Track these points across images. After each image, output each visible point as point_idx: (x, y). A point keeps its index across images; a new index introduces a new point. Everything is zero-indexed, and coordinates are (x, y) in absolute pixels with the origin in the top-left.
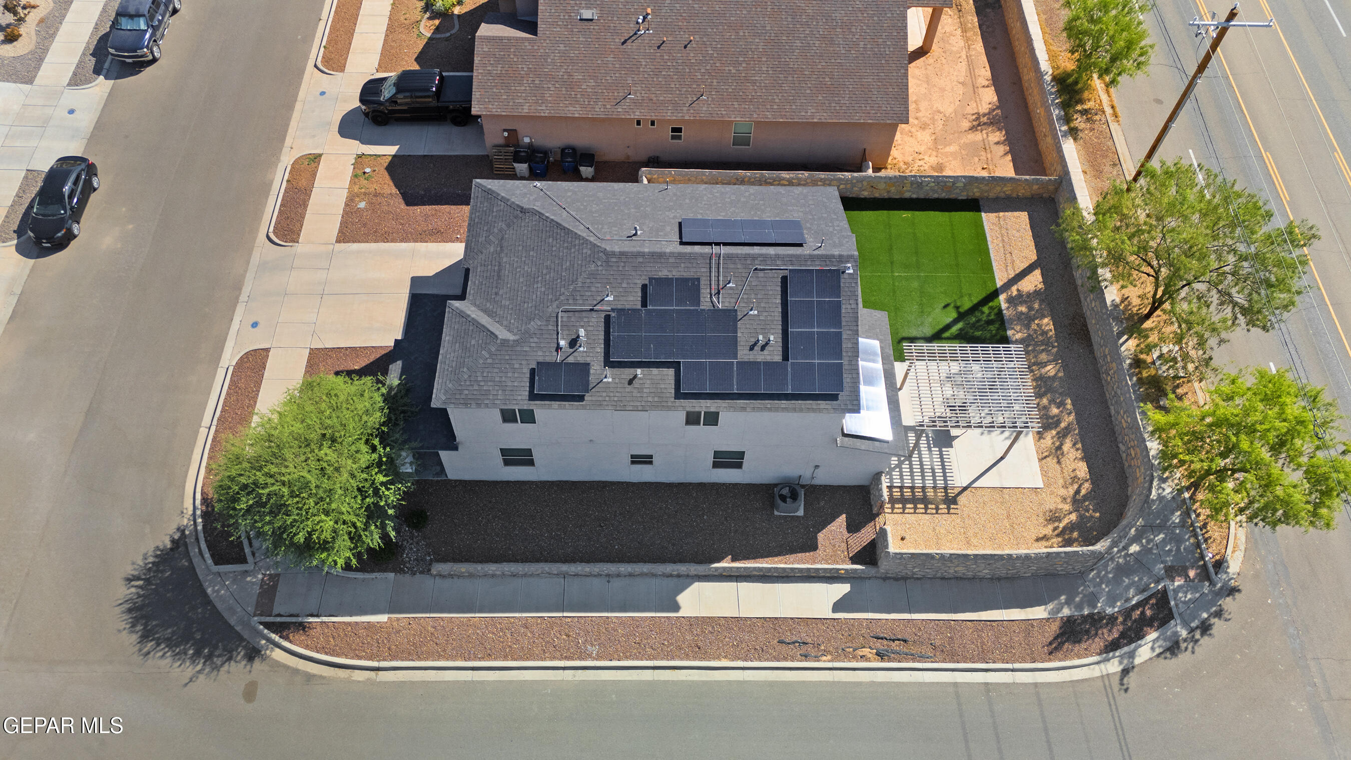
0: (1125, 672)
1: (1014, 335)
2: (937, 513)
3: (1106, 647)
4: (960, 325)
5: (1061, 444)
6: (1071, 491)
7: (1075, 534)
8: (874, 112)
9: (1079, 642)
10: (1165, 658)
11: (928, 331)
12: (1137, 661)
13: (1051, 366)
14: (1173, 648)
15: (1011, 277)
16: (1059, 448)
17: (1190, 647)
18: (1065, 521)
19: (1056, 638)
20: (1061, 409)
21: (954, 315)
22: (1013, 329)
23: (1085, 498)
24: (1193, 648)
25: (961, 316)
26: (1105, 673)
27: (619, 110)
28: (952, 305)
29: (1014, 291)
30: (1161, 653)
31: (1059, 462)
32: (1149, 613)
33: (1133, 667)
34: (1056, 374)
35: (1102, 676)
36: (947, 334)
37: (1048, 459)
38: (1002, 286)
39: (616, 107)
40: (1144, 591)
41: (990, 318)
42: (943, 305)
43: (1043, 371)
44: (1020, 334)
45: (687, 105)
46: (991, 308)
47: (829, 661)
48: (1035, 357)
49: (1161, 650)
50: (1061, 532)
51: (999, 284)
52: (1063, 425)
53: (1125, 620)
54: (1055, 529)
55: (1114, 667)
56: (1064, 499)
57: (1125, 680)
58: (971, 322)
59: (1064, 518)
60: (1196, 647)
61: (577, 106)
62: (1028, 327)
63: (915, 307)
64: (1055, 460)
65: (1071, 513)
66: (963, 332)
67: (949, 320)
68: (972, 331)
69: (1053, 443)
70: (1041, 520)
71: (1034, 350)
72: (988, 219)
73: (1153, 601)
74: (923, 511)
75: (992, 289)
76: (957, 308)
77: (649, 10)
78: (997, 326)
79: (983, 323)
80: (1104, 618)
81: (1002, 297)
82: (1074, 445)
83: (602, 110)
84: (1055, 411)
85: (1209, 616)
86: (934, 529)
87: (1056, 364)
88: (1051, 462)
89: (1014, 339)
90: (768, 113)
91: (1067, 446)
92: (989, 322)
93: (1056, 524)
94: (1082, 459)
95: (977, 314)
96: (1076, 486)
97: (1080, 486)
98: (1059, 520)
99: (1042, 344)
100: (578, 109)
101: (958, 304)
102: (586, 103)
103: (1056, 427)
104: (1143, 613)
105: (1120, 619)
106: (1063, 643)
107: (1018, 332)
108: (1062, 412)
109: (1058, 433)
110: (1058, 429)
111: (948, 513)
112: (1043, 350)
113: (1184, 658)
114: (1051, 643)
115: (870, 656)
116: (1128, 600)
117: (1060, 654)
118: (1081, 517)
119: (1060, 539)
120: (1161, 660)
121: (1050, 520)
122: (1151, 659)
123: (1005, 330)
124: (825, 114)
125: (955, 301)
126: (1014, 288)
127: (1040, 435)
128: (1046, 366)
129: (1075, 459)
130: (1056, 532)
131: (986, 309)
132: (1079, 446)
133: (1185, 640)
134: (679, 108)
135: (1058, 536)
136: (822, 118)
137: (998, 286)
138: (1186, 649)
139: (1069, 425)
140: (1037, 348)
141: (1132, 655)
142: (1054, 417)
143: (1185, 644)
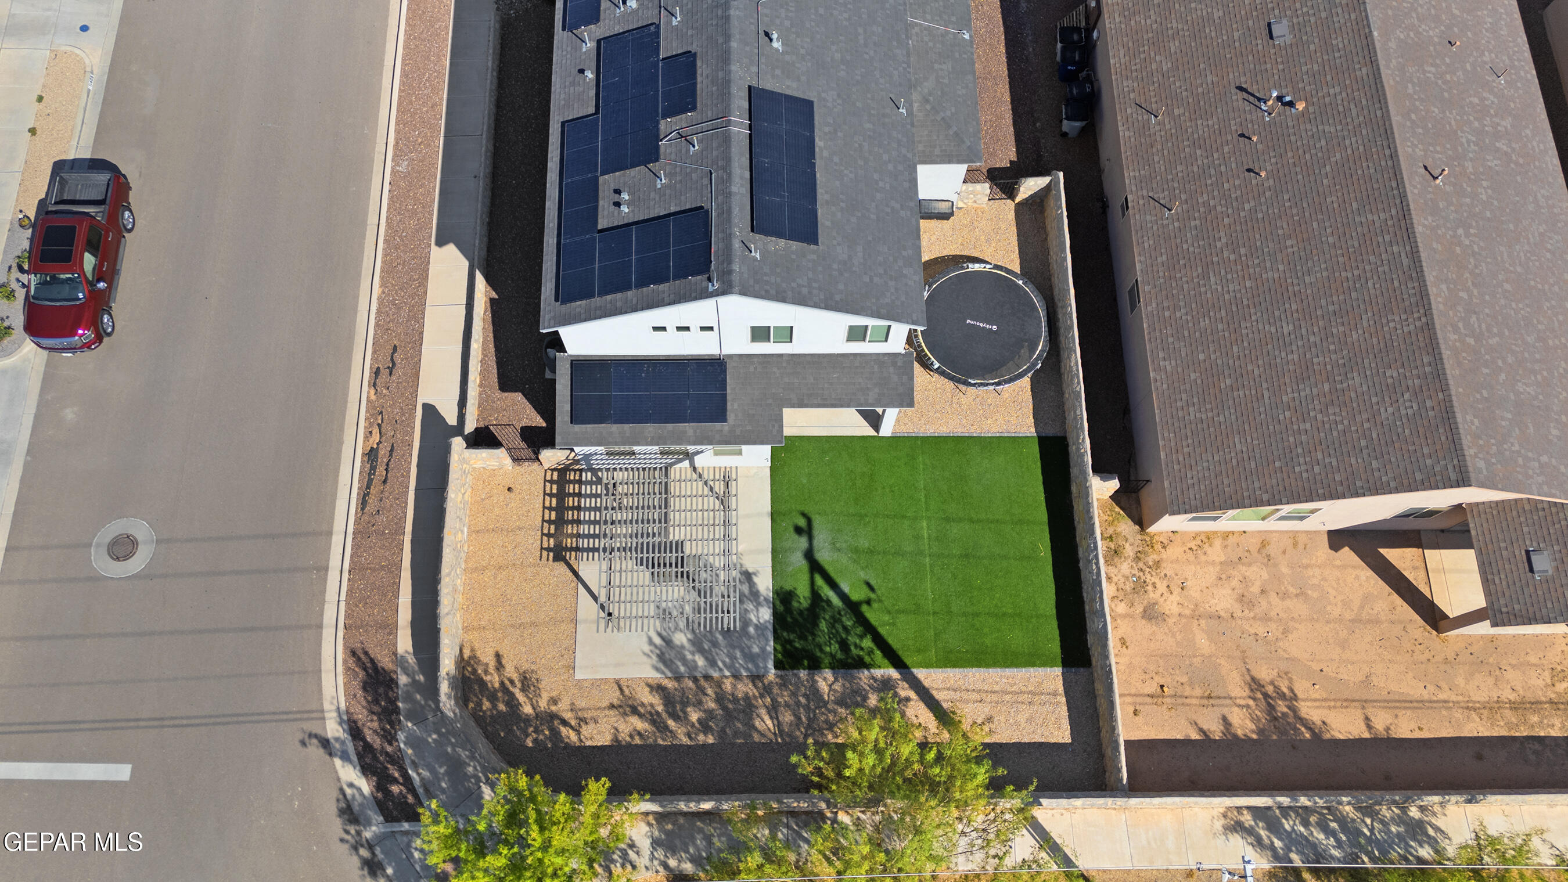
0: (325, 743)
1: (825, 679)
2: (543, 534)
3: (355, 722)
4: (836, 600)
5: (641, 716)
6: (568, 716)
7: (502, 707)
8: (1181, 459)
9: (364, 689)
10: (338, 800)
11: (823, 556)
12: (338, 762)
13: (771, 726)
14: (349, 813)
15: (934, 693)
16: (634, 711)
17: (348, 837)
18: (521, 697)
19: (372, 661)
20: (697, 725)
21: (857, 594)
22: (836, 680)
23: (555, 734)
24: (347, 842)
25: (853, 607)
26: (327, 715)
27: (1129, 111)
28: (872, 596)
29: (905, 691)
30: (344, 795)
31: (612, 706)
32: (395, 789)
33: (330, 755)
34: (756, 729)
35: (322, 711)
36: (819, 581)
37: (618, 693)
38: (915, 678)
39: (1133, 105)
40: (427, 790)
41: (852, 648)
42: (873, 582)
43: (763, 712)
44: (826, 689)
45: (1150, 194)
46: (870, 652)
47: (368, 397)
48: (787, 705)
49: (349, 797)
50: (507, 689)
51: (920, 673)
52: (671, 723)
53: (387, 754)
54: (512, 682)
55: (333, 729)
56: (554, 701)
57: (315, 741)
58: (844, 619)
59: (528, 697)
60: (346, 846)
61: (1127, 58)
62: (841, 702)
63: (864, 543)
64: (616, 702)
65: (534, 708)
66: (824, 604)
67: (846, 588)
68: (827, 617)
69: (643, 705)
70: (526, 666)
71: (798, 704)
72: (1052, 677)
73: (410, 799)
74: (547, 517)
75: (908, 661)
76: (868, 602)
77: (1301, 106)
78: (840, 655)
79: (844, 636)
80: (392, 727)
81: (894, 673)
82: (639, 734)
83: (1126, 89)
84: (694, 716)
85: (388, 876)
86: (520, 529)
87: (775, 734)
88: (614, 697)
89: (816, 678)
90: (1154, 305)
91: (640, 725)
92: (844, 645)
93: (519, 685)
94: (616, 739)
95: (859, 630)
96: (573, 723)
97: (572, 728)
98: (524, 689)
99: (809, 719)
100: (1122, 61)
101: (875, 605)
102: (1133, 68)
103: (667, 712)
104: (395, 781)
105: (389, 749)
106: (365, 669)
107: (830, 686)
108: (693, 726)
109: (657, 712)
110: (664, 715)
111: (542, 548)
112: (799, 719)
113: (336, 826)
114: (366, 653)
115: (371, 440)
116: (415, 766)
117: (351, 662)
118: (527, 720)
119: (497, 685)
120: (335, 794)
121: (525, 678)
122: (339, 780)
123: (832, 667)
124: (1165, 386)
125: (880, 601)
126: (912, 694)
127: (658, 689)
128: (771, 718)
129: (617, 729)
130: (507, 682)
131: (867, 643)
132: (637, 741)
133: (359, 833)
134: (1143, 184)
135: (502, 683)
136: (1159, 384)
137: (915, 671)
138: (347, 832)
139: (671, 732)
140: (802, 710)
141: (345, 757)
142: (685, 713)
143: (353, 832)
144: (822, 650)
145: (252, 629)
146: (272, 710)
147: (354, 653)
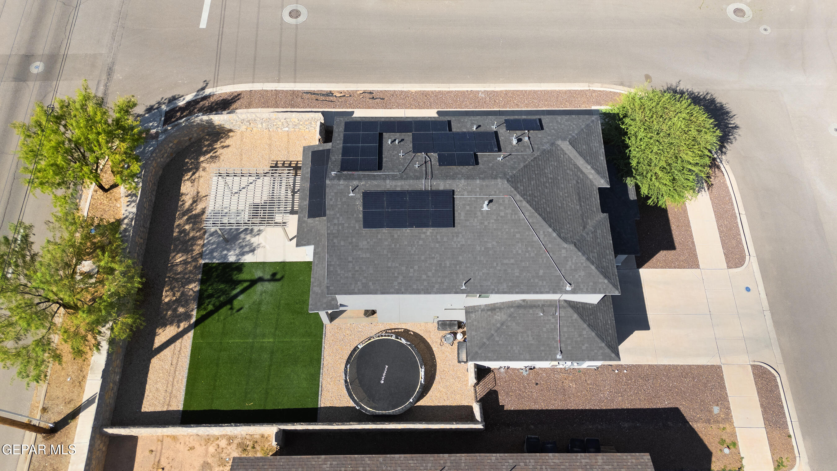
0: (203, 89)
1: (195, 287)
4: (235, 292)
5: (192, 205)
6: (197, 175)
13: (177, 261)
21: (236, 303)
25: (230, 301)
32: (179, 114)
33: (198, 91)
34: (176, 254)
35: (217, 87)
36: (246, 284)
38: (189, 331)
39: (515, 464)
40: (176, 125)
41: (209, 300)
42: (242, 311)
43: (184, 258)
44: (190, 287)
46: (205, 309)
47: (358, 91)
48: (186, 268)
51: (191, 334)
55: (207, 91)
57: (205, 85)
59: (207, 159)
63: (263, 308)
65: (202, 161)
69: (197, 205)
71: (186, 274)
73: (173, 120)
74: (292, 163)
78: (206, 294)
79: (216, 296)
80: (205, 111)
81: (193, 320)
82: (183, 204)
83: (528, 461)
84: (187, 227)
85: (145, 115)
86: (288, 153)
87: (173, 263)
88: (202, 194)
89: (197, 283)
91: (187, 205)
92: (211, 296)
93: (214, 155)
94: (182, 194)
95: (217, 304)
96: (193, 177)
98: (211, 157)
99: (178, 278)
100: (550, 461)
101: (229, 312)
102: (544, 467)
103: (191, 216)
104: (182, 113)
106: (232, 99)
107: (192, 289)
108: (183, 226)
111: (277, 161)
114: (239, 99)
115: (337, 93)
117: (236, 94)
121: (217, 157)
123: (200, 290)
126: (181, 329)
128: (181, 261)
131: (210, 307)
132: (180, 203)
135: (215, 148)
137: (193, 331)
140: (182, 275)
144: (209, 285)
145: (255, 59)
146: (220, 70)
147: (239, 95)
